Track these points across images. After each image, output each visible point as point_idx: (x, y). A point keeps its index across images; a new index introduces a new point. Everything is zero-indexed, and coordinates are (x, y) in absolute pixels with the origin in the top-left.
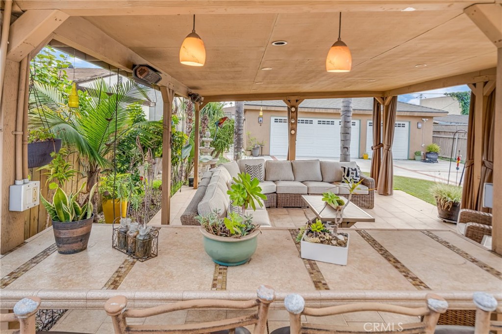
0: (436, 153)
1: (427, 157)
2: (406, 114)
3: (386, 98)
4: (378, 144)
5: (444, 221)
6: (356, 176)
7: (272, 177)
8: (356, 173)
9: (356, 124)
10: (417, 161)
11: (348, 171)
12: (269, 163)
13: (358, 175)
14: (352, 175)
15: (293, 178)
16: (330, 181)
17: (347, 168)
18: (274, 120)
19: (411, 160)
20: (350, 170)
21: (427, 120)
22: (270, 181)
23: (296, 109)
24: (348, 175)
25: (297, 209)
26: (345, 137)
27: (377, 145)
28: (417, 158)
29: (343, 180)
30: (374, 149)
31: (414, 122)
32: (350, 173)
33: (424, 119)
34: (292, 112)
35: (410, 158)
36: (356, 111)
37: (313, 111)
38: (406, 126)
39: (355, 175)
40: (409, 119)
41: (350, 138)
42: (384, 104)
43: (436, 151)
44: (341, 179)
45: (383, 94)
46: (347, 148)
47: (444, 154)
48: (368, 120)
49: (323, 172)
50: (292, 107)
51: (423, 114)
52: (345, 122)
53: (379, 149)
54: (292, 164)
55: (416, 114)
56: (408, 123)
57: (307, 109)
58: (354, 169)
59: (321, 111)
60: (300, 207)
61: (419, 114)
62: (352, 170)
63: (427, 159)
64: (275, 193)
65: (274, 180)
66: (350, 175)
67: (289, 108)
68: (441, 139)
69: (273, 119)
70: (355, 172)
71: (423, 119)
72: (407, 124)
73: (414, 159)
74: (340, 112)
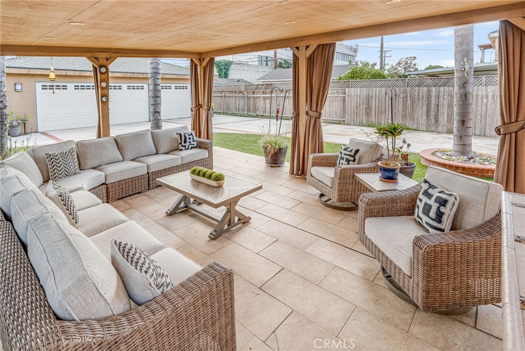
3: (203, 59)
4: (197, 104)
5: (272, 166)
6: (194, 141)
7: (91, 163)
8: (193, 138)
9: (144, 88)
11: (185, 137)
12: (82, 144)
13: (195, 139)
14: (190, 141)
15: (121, 159)
16: (165, 152)
17: (183, 134)
18: (41, 87)
20: (187, 135)
22: (89, 169)
23: (107, 69)
24: (185, 142)
25: (136, 196)
26: (156, 101)
27: (196, 106)
29: (181, 148)
30: (193, 110)
32: (188, 138)
34: (101, 73)
38: (188, 88)
39: (192, 140)
41: (160, 101)
42: (201, 65)
44: (178, 146)
45: (200, 55)
46: (158, 112)
49: (156, 143)
50: (101, 66)
52: (155, 85)
53: (199, 109)
54: (115, 139)
58: (190, 134)
60: (140, 193)
62: (189, 135)
64: (104, 184)
65: (95, 166)
66: (188, 141)
67: (95, 69)
69: (38, 85)
70: (191, 137)
74: (128, 76)
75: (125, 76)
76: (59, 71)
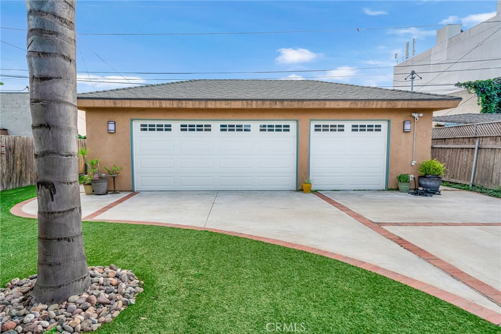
0: (438, 177)
1: (420, 185)
2: (379, 105)
9: (290, 128)
10: (402, 192)
18: (140, 128)
19: (392, 190)
21: (421, 115)
28: (402, 186)
31: (397, 120)
33: (416, 115)
35: (389, 187)
36: (286, 103)
37: (202, 105)
38: (382, 128)
40: (387, 117)
43: (437, 173)
47: (453, 178)
48: (311, 120)
51: (413, 105)
55: (400, 105)
56: (387, 123)
57: (191, 102)
59: (219, 105)
61: (405, 105)
63: (421, 189)
68: (448, 150)
69: (137, 125)
71: (414, 115)
72: (384, 125)
73: (397, 189)
74: (254, 107)
75: (249, 107)
76: (151, 101)
